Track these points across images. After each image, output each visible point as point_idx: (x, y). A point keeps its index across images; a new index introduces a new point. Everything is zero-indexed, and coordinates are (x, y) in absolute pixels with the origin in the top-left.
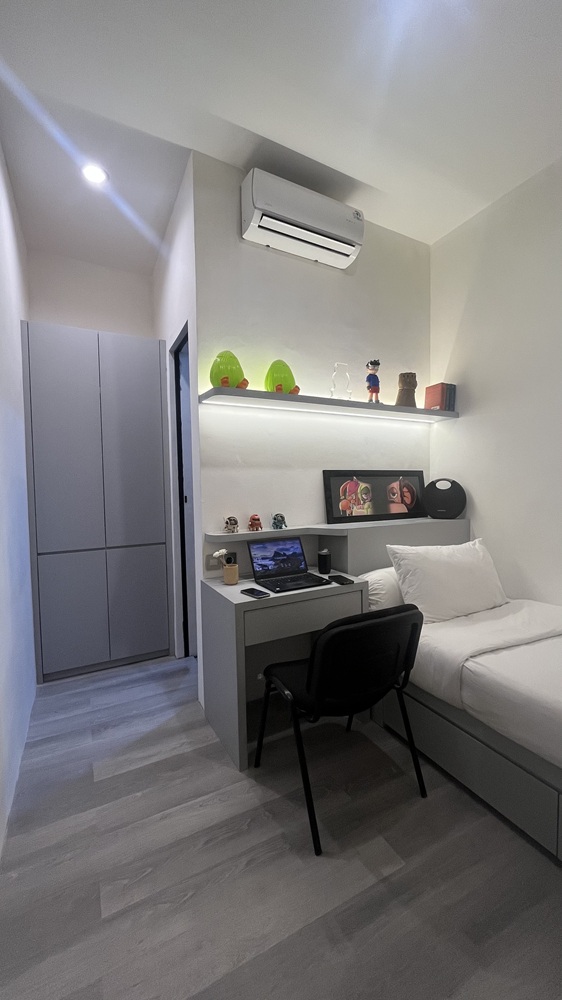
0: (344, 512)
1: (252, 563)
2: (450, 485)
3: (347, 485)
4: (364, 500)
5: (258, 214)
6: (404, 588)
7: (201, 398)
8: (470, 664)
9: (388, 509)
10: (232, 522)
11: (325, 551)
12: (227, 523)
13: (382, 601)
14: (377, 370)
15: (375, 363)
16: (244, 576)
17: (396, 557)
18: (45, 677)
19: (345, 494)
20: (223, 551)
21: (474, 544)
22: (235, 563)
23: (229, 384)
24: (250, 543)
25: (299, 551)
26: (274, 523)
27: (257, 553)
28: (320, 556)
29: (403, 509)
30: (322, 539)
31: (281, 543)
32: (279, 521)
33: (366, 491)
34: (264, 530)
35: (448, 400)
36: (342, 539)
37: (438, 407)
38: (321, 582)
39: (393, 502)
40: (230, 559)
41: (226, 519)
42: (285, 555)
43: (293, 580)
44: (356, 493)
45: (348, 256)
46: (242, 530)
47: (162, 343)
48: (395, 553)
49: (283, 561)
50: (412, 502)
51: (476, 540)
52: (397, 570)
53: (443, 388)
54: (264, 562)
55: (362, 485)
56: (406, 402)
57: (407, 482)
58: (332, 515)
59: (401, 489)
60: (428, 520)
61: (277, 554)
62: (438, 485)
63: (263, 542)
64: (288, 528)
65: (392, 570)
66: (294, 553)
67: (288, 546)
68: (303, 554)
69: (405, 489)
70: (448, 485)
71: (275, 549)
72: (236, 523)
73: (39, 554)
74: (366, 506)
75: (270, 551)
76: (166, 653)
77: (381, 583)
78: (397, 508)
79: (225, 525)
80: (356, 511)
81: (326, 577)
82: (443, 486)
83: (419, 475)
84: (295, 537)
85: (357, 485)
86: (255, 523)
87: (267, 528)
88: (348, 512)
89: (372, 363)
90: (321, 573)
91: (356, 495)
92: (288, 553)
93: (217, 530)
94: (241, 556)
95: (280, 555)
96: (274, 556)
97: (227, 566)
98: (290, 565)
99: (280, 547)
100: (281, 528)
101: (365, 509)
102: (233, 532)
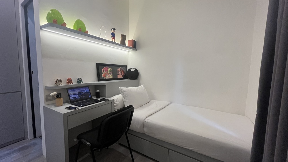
1: (69, 97)
2: (134, 70)
3: (104, 68)
6: (125, 100)
8: (146, 120)
9: (117, 76)
10: (59, 81)
11: (98, 91)
14: (115, 32)
15: (114, 29)
16: (65, 102)
19: (104, 72)
20: (55, 93)
22: (60, 97)
23: (57, 23)
24: (68, 89)
25: (88, 91)
26: (78, 81)
27: (71, 93)
28: (96, 92)
29: (122, 77)
30: (96, 87)
31: (81, 88)
32: (80, 81)
33: (111, 71)
34: (74, 84)
35: (134, 45)
36: (104, 86)
38: (97, 101)
39: (119, 74)
40: (58, 96)
41: (56, 80)
42: (83, 93)
43: (87, 102)
44: (107, 71)
46: (64, 84)
48: (122, 90)
49: (82, 95)
50: (124, 75)
53: (133, 41)
54: (74, 96)
55: (109, 69)
56: (123, 43)
57: (122, 68)
58: (99, 78)
59: (121, 71)
60: (128, 80)
62: (131, 70)
63: (74, 88)
64: (83, 83)
65: (121, 95)
66: (87, 92)
67: (84, 90)
68: (90, 92)
69: (122, 71)
71: (79, 91)
72: (61, 81)
74: (111, 76)
75: (77, 92)
76: (24, 138)
77: (117, 98)
78: (120, 76)
79: (56, 82)
80: (108, 77)
81: (99, 99)
83: (126, 66)
84: (87, 86)
85: (108, 69)
86: (69, 81)
87: (75, 83)
88: (105, 78)
89: (113, 29)
90: (97, 98)
93: (51, 84)
94: (64, 94)
95: (81, 93)
96: (79, 93)
97: (57, 99)
98: (85, 96)
99: (81, 90)
100: (80, 83)
101: (110, 77)
102: (59, 85)
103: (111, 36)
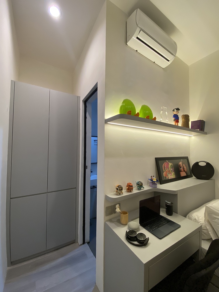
0: (166, 177)
2: (206, 164)
3: (165, 164)
4: (172, 171)
5: (138, 29)
7: (107, 121)
9: (180, 174)
10: (120, 188)
12: (117, 189)
14: (178, 112)
15: (178, 109)
18: (11, 262)
19: (165, 169)
23: (131, 114)
26: (138, 187)
29: (185, 174)
32: (140, 185)
33: (172, 167)
34: (135, 192)
37: (198, 130)
39: (181, 171)
44: (168, 167)
45: (168, 61)
47: (78, 98)
50: (187, 171)
55: (170, 164)
57: (184, 162)
62: (200, 164)
69: (184, 165)
70: (204, 164)
73: (11, 198)
76: (74, 242)
78: (183, 174)
80: (170, 177)
82: (202, 164)
83: (187, 158)
85: (168, 164)
86: (130, 188)
88: (167, 178)
89: (176, 109)
91: (169, 169)
100: (141, 189)
101: (173, 176)
102: (120, 194)
103: (173, 119)
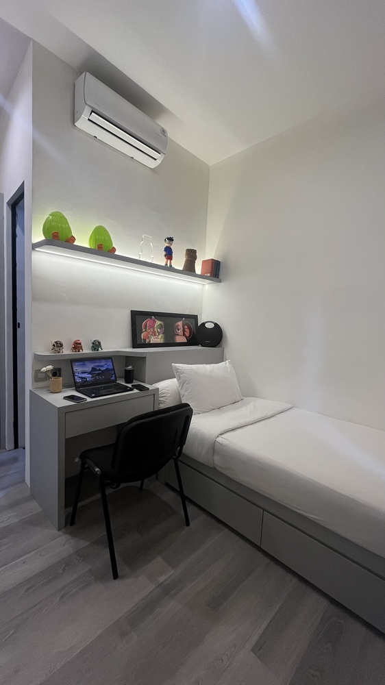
0: (145, 340)
1: (74, 376)
3: (148, 322)
4: (158, 332)
5: (87, 110)
6: (182, 392)
7: (35, 246)
8: (220, 439)
9: (174, 339)
10: (58, 345)
11: (130, 367)
12: (54, 345)
13: (167, 402)
14: (171, 244)
15: (171, 239)
16: (66, 386)
17: (177, 372)
19: (145, 328)
20: (50, 367)
21: (226, 364)
22: (60, 376)
23: (59, 238)
24: (72, 361)
25: (111, 367)
26: (93, 347)
28: (126, 370)
29: (184, 340)
30: (128, 359)
31: (98, 361)
32: (96, 345)
33: (161, 326)
35: (215, 271)
36: (142, 359)
37: (209, 275)
38: (126, 389)
39: (178, 335)
40: (56, 373)
41: (53, 342)
42: (100, 370)
43: (105, 388)
44: (153, 327)
45: (155, 159)
46: (67, 351)
48: (177, 369)
49: (98, 375)
50: (190, 335)
51: (227, 361)
52: (178, 380)
53: (212, 263)
54: (83, 375)
55: (158, 323)
56: (189, 269)
57: (187, 322)
58: (136, 342)
59: (183, 327)
60: (199, 348)
61: (94, 369)
62: (207, 325)
63: (83, 360)
65: (175, 380)
66: (107, 369)
67: (102, 364)
68: (114, 369)
69: (186, 327)
70: (213, 326)
71: (93, 365)
72: (62, 345)
74: (160, 336)
75: (89, 367)
77: (167, 389)
78: (180, 339)
79: (52, 347)
80: (153, 340)
81: (130, 385)
82: (209, 326)
83: (195, 317)
84: (109, 357)
85: (155, 322)
86: (77, 346)
87: (86, 350)
88: (147, 341)
89: (168, 239)
90: (126, 383)
91: (154, 329)
92: (102, 369)
93: (44, 350)
94: (65, 371)
95: (96, 370)
96: (92, 371)
97: (53, 379)
98: (103, 377)
99: (97, 364)
100: (98, 350)
101: (159, 339)
102: (59, 352)
